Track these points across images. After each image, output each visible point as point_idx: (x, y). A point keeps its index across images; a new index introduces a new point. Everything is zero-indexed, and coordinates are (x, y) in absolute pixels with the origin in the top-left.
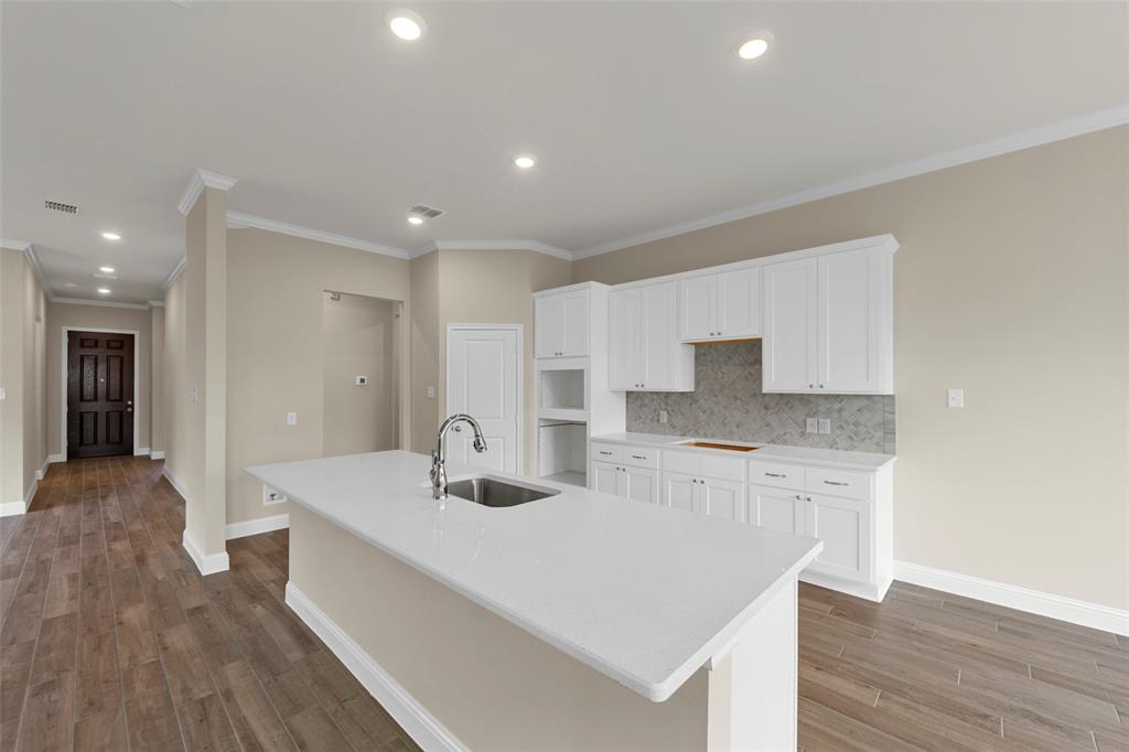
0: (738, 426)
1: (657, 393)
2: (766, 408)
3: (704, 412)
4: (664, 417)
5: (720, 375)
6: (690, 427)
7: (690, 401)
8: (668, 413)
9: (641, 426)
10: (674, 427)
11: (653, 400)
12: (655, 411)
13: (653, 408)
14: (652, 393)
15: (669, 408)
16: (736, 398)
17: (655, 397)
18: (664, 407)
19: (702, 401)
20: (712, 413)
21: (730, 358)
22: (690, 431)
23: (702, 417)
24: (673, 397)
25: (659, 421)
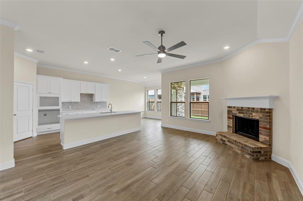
2: (91, 104)
3: (80, 105)
4: (70, 107)
7: (77, 103)
9: (63, 109)
10: (73, 109)
11: (67, 104)
13: (67, 105)
15: (72, 105)
16: (86, 103)
17: (68, 103)
18: (70, 105)
20: (82, 105)
21: (85, 96)
24: (73, 103)
25: (69, 108)
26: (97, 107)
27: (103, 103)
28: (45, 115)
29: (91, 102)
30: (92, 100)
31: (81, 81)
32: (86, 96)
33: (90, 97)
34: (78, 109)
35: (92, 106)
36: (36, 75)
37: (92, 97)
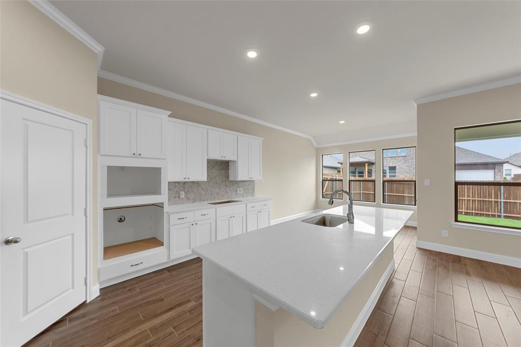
0: (217, 195)
1: (178, 182)
2: (226, 186)
3: (204, 190)
4: (183, 195)
5: (210, 174)
6: (197, 197)
7: (197, 186)
8: (185, 192)
10: (188, 199)
11: (175, 186)
12: (177, 192)
13: (175, 191)
14: (175, 182)
15: (186, 190)
16: (216, 183)
17: (177, 184)
18: (182, 189)
19: (203, 185)
20: (207, 190)
21: (214, 167)
22: (197, 200)
23: (203, 192)
24: (188, 184)
25: (179, 197)
26: (238, 192)
27: (249, 182)
28: (121, 220)
29: (225, 182)
30: (228, 177)
31: (210, 127)
32: (216, 167)
33: (225, 170)
34: (200, 200)
35: (227, 192)
36: (96, 94)
37: (228, 169)
